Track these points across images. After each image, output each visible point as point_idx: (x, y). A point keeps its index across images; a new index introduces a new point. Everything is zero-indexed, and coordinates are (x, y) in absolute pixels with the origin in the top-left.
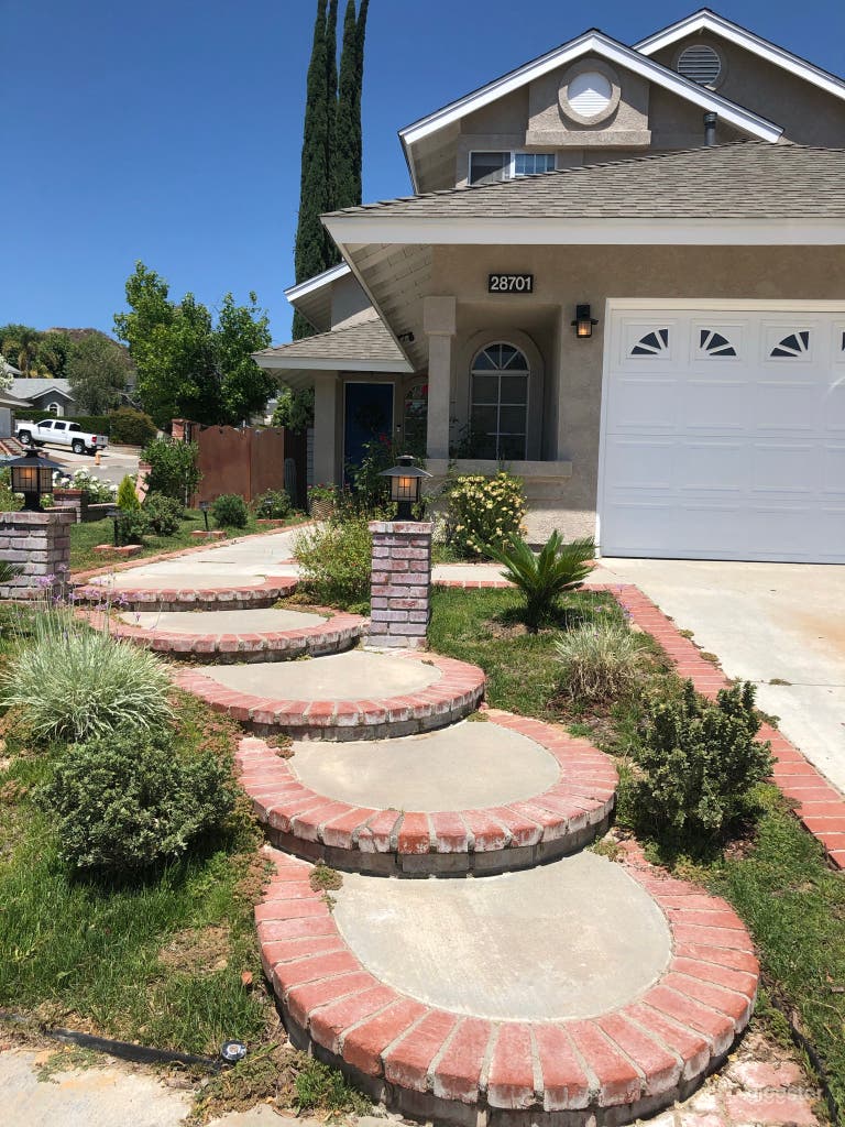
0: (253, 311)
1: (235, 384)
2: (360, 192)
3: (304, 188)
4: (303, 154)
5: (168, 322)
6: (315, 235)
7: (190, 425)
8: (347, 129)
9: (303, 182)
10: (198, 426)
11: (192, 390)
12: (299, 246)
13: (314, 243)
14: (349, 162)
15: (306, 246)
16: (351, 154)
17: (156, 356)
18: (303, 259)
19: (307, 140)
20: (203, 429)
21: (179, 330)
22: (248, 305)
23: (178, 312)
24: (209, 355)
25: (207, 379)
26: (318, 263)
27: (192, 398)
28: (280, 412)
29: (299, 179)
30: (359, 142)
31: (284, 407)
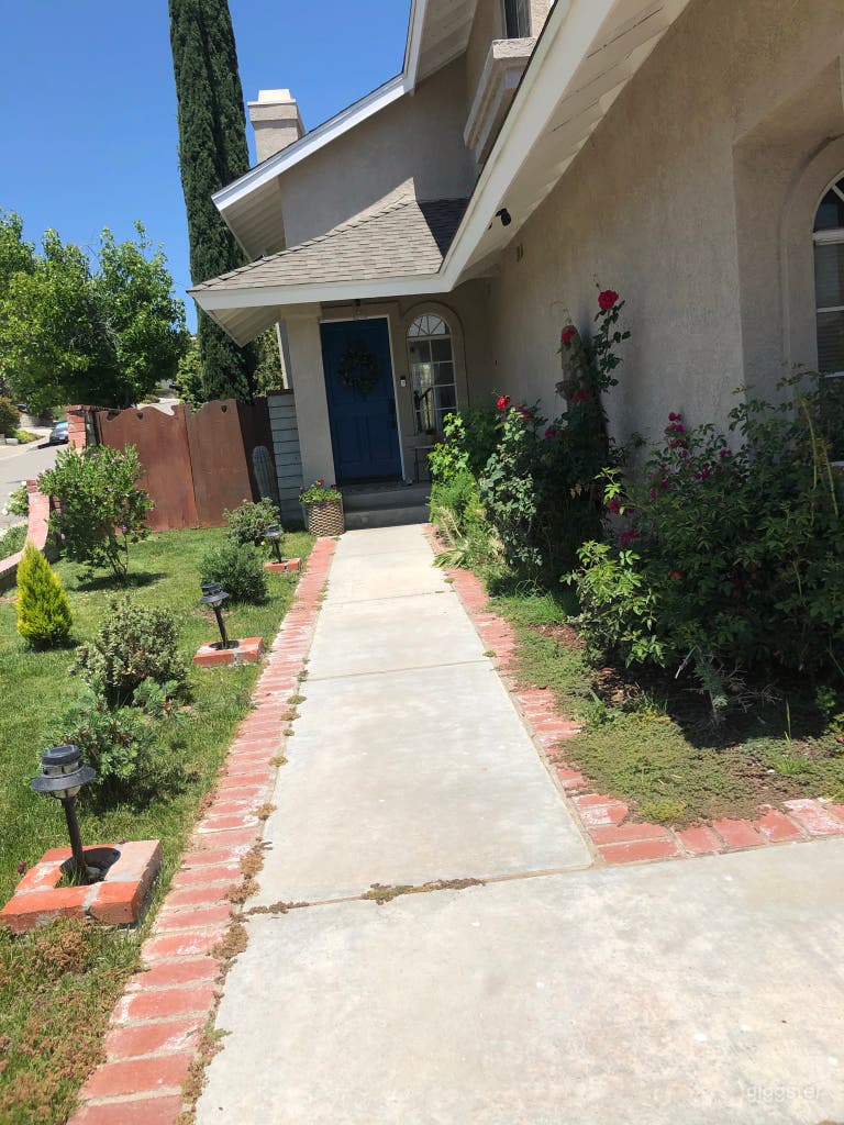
0: (143, 246)
1: (134, 347)
2: (241, 94)
3: (181, 83)
4: (172, 36)
5: (29, 268)
6: (204, 143)
7: (93, 413)
8: (215, 14)
9: (178, 74)
10: (103, 414)
11: (79, 361)
12: (184, 161)
13: (205, 154)
14: (224, 57)
15: (194, 159)
16: (224, 45)
17: (21, 318)
18: (193, 176)
19: (175, 17)
20: (112, 415)
21: (48, 279)
22: (134, 240)
23: (39, 256)
24: (93, 310)
25: (95, 345)
26: (212, 179)
27: (79, 373)
28: (186, 376)
29: (172, 72)
30: (230, 31)
31: (191, 370)
